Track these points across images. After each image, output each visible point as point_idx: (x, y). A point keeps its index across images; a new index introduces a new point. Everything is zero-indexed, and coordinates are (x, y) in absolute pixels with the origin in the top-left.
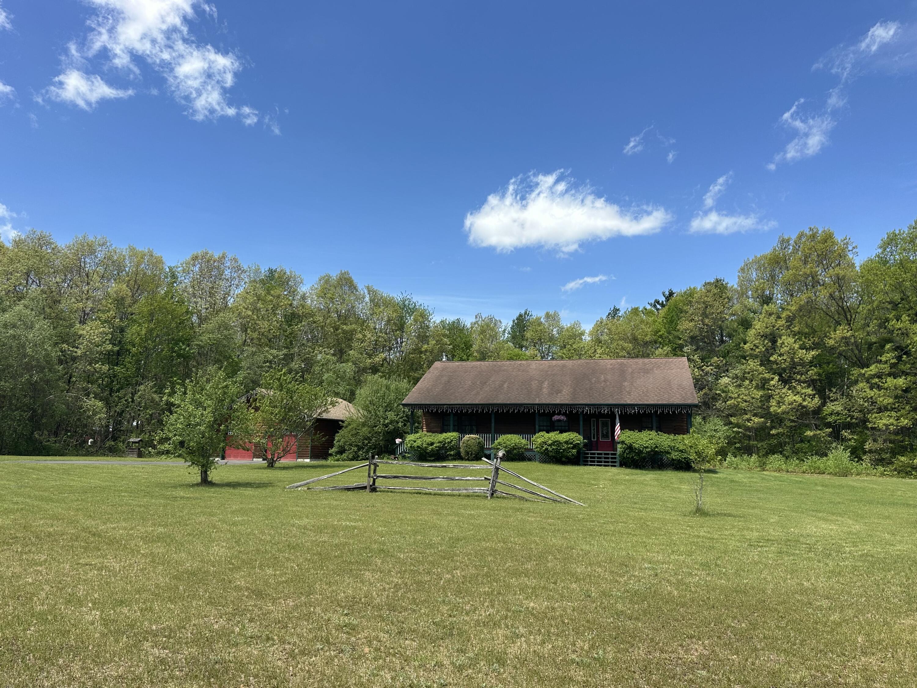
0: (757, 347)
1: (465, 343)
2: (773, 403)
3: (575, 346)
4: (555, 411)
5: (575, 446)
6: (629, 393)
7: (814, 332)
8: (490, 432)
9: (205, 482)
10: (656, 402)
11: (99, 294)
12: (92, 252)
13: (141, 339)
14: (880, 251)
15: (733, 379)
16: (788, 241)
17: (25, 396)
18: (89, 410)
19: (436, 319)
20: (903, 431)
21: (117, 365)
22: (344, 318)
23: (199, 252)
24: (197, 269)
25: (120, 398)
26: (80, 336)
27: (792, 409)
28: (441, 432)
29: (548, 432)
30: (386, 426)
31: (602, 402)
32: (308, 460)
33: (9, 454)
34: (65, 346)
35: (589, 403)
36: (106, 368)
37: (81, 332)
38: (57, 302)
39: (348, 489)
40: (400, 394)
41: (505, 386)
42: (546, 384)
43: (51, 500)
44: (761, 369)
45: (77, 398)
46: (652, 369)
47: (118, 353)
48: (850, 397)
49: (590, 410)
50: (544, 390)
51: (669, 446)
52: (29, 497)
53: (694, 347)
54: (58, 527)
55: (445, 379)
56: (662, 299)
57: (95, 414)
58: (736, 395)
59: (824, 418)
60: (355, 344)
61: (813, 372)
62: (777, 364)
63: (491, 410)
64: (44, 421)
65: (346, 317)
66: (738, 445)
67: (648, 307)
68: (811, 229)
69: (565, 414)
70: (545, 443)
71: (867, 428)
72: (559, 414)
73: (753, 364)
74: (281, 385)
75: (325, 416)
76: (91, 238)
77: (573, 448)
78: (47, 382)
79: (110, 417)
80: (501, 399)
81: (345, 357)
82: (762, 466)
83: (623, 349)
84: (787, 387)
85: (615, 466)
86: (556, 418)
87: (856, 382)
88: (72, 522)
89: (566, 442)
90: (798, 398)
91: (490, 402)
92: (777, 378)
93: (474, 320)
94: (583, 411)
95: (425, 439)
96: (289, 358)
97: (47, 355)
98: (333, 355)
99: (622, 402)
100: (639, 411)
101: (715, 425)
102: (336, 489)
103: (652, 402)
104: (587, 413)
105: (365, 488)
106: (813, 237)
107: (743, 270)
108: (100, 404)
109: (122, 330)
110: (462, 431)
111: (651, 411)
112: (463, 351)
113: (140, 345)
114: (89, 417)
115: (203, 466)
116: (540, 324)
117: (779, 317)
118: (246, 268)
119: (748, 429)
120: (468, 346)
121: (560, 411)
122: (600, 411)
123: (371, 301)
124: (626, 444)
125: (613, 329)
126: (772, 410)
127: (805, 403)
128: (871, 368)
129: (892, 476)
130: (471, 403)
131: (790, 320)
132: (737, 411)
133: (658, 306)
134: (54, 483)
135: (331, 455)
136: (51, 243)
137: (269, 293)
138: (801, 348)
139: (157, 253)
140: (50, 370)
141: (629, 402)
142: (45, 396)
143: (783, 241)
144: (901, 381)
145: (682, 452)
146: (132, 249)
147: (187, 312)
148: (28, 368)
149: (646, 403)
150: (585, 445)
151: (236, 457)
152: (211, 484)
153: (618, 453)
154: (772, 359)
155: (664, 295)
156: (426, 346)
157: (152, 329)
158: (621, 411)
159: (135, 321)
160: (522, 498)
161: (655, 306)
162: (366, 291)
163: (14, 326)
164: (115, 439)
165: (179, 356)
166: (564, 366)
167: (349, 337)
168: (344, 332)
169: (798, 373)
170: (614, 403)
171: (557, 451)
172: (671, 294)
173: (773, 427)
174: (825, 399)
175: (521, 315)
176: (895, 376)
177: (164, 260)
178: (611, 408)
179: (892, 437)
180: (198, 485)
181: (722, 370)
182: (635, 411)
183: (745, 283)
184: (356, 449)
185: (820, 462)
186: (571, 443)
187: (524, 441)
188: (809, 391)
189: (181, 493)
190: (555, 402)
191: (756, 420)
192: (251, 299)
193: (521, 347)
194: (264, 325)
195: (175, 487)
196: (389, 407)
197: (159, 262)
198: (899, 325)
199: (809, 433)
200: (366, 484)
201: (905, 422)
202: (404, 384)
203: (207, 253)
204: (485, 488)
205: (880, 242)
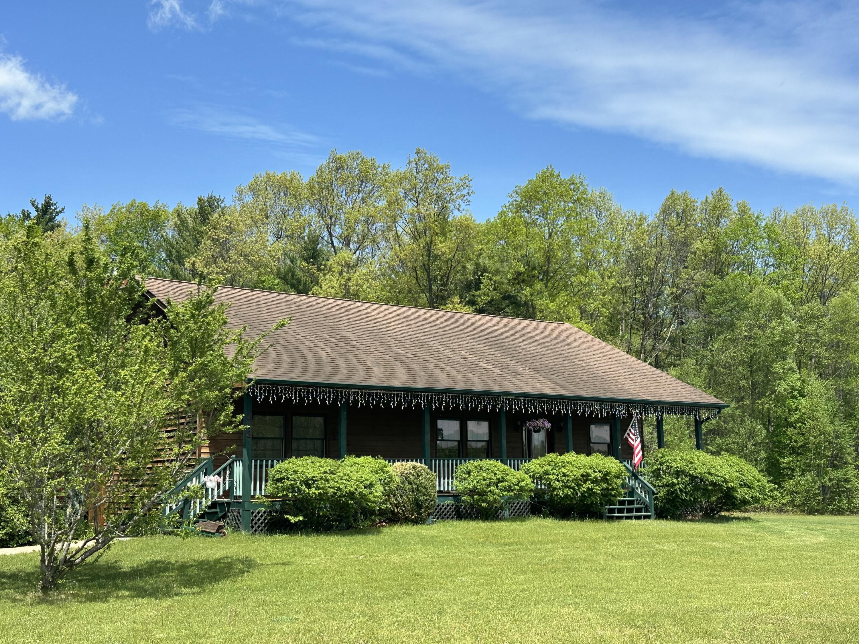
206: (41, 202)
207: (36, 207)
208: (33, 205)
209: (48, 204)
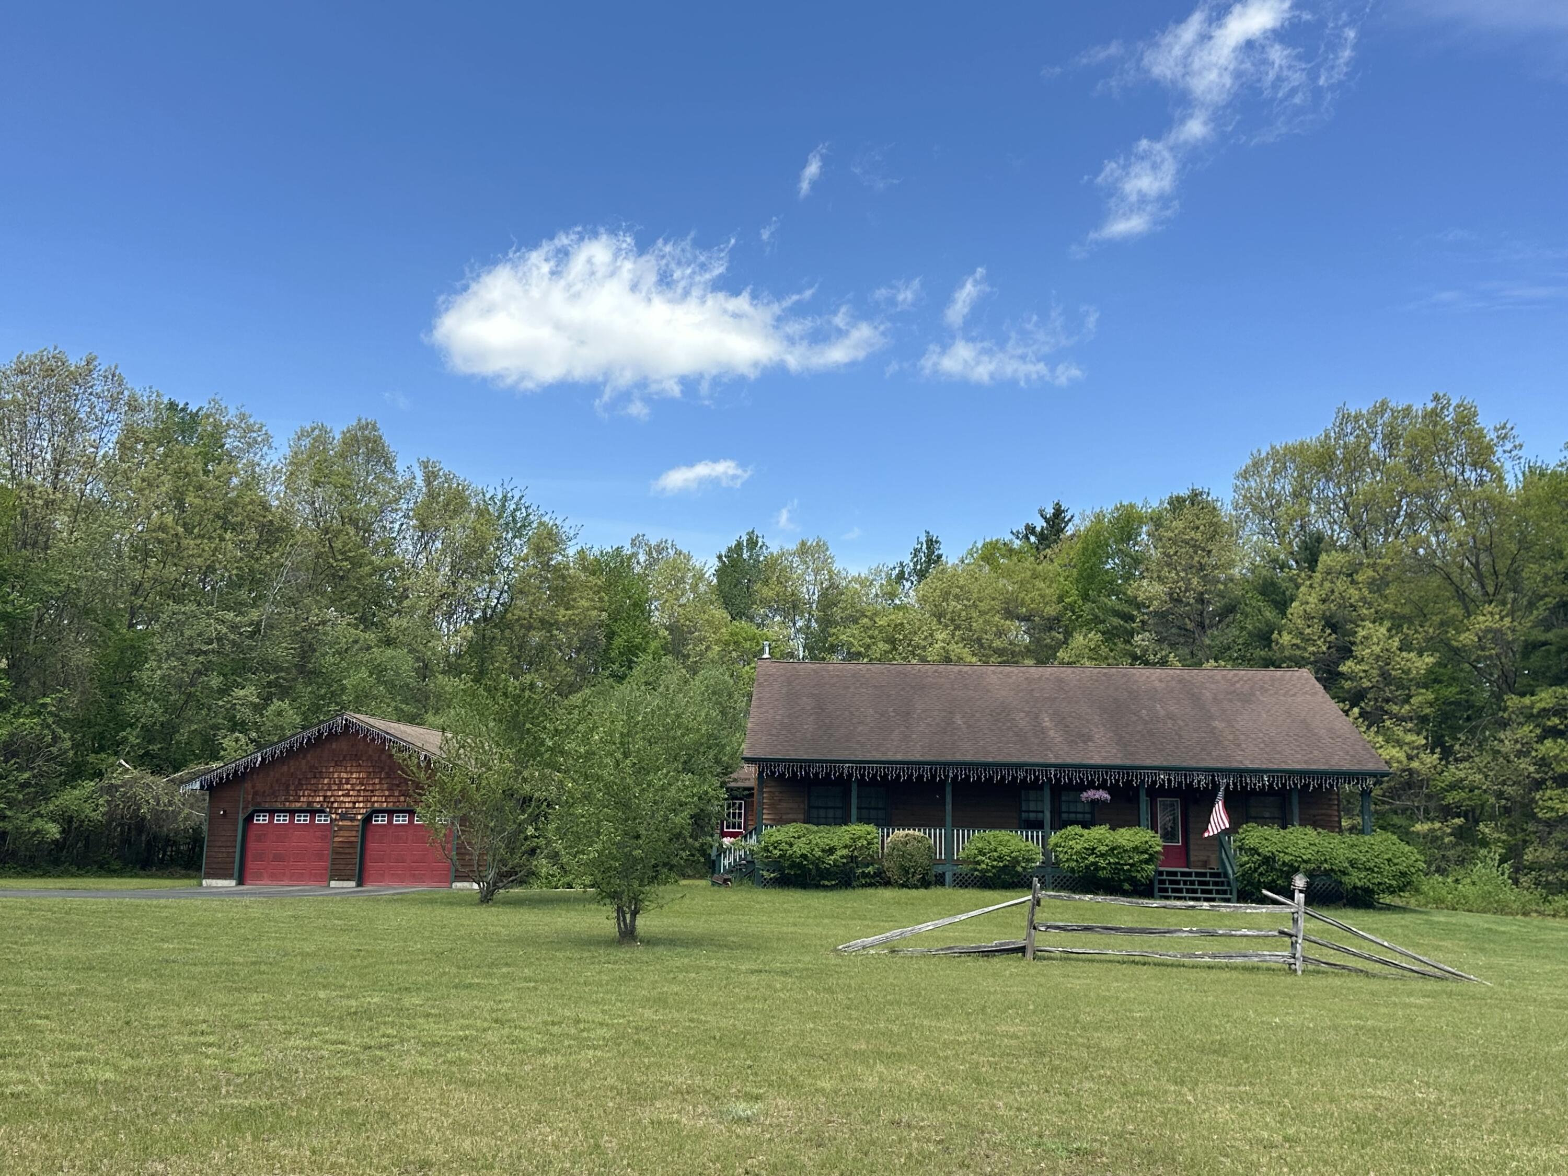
4: (1093, 781)
8: (941, 824)
10: (1304, 766)
29: (1085, 826)
31: (1193, 764)
35: (1165, 764)
42: (1048, 721)
49: (1169, 781)
51: (1347, 858)
53: (1154, 636)
56: (1040, 524)
61: (1421, 700)
63: (951, 775)
72: (1093, 787)
77: (1147, 862)
80: (967, 752)
85: (1228, 900)
86: (1091, 794)
89: (1136, 849)
90: (1399, 754)
94: (1154, 782)
100: (1271, 785)
104: (1162, 785)
107: (1244, 473)
111: (1295, 784)
121: (1105, 781)
122: (1191, 782)
123: (433, 497)
124: (1259, 855)
127: (1413, 765)
130: (907, 759)
138: (1401, 646)
141: (1249, 764)
143: (1344, 416)
145: (1373, 871)
149: (1284, 766)
153: (1235, 873)
154: (1343, 668)
158: (1235, 784)
160: (1362, 973)
169: (1397, 701)
171: (1117, 868)
178: (1213, 776)
182: (1263, 785)
186: (1145, 852)
188: (1420, 739)
190: (1092, 762)
199: (1421, 827)
200: (1021, 942)
204: (1284, 953)
206: (1050, 512)
207: (1045, 518)
208: (1042, 516)
209: (1058, 512)
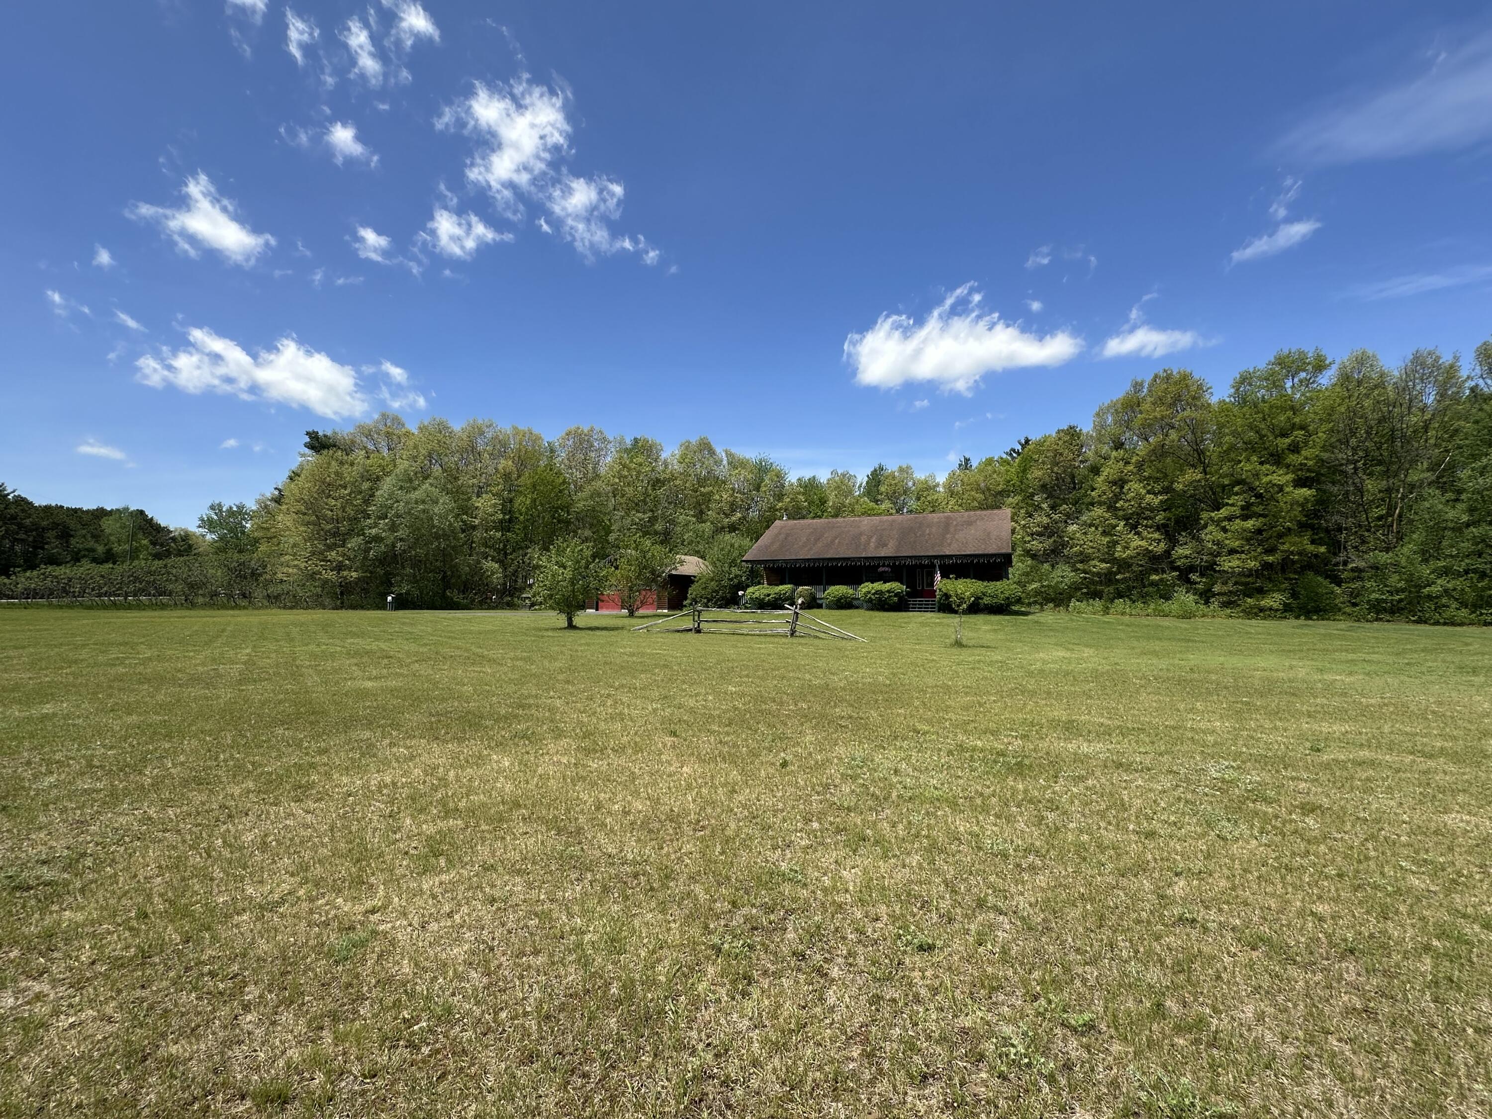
0: (1105, 494)
1: (820, 499)
2: (1119, 548)
3: (929, 498)
4: (879, 564)
5: (896, 595)
6: (950, 545)
7: (1166, 476)
8: (821, 584)
9: (571, 626)
10: (972, 553)
11: (491, 470)
12: (482, 433)
13: (527, 508)
14: (1233, 390)
15: (1082, 525)
16: (1141, 385)
17: (437, 560)
18: (488, 570)
19: (792, 477)
20: (1250, 573)
21: (509, 531)
22: (702, 482)
23: (573, 427)
24: (571, 442)
25: (513, 560)
26: (477, 508)
27: (1138, 554)
28: (777, 585)
29: (872, 583)
30: (731, 580)
31: (922, 554)
32: (666, 611)
33: (428, 609)
34: (465, 517)
36: (499, 535)
37: (477, 505)
38: (456, 479)
39: (678, 631)
40: (743, 551)
41: (837, 541)
42: (873, 540)
43: (456, 638)
44: (1107, 515)
45: (479, 562)
46: (975, 522)
47: (510, 521)
48: (1200, 540)
50: (872, 544)
51: (982, 592)
52: (441, 636)
53: (1045, 495)
54: (458, 653)
55: (782, 536)
56: (1018, 447)
57: (493, 573)
58: (1082, 542)
59: (1173, 562)
60: (713, 505)
61: (1160, 518)
62: (1124, 510)
63: (822, 563)
64: (453, 581)
65: (705, 479)
66: (1085, 590)
67: (1004, 456)
68: (1165, 371)
69: (888, 566)
70: (869, 592)
71: (1215, 571)
72: (884, 566)
73: (1098, 511)
74: (637, 546)
75: (674, 572)
76: (480, 422)
77: (894, 597)
78: (454, 548)
79: (506, 576)
80: (831, 554)
81: (704, 517)
82: (1106, 611)
83: (974, 499)
84: (1133, 532)
85: (934, 611)
86: (881, 569)
87: (1205, 526)
88: (467, 650)
89: (889, 591)
90: (1144, 543)
91: (821, 557)
92: (1122, 523)
93: (830, 476)
94: (905, 563)
95: (762, 591)
96: (653, 520)
97: (451, 525)
98: (693, 516)
99: (941, 553)
100: (957, 561)
101: (1063, 571)
102: (668, 631)
103: (969, 553)
105: (691, 630)
106: (1168, 378)
107: (1098, 414)
108: (497, 566)
109: (511, 501)
110: (797, 583)
111: (969, 561)
112: (818, 507)
113: (526, 514)
114: (489, 576)
115: (568, 613)
116: (894, 478)
117: (1127, 463)
118: (611, 439)
119: (1094, 574)
120: (823, 501)
121: (884, 563)
122: (920, 562)
123: (730, 463)
124: (944, 592)
125: (966, 479)
126: (1117, 555)
127: (1150, 548)
128: (1221, 511)
129: (1238, 617)
130: (805, 558)
131: (1140, 466)
132: (1085, 558)
133: (1014, 455)
134: (458, 628)
135: (685, 606)
136: (449, 428)
137: (631, 462)
138: (1149, 492)
139: (536, 431)
140: (454, 539)
141: (948, 553)
142: (452, 560)
143: (1136, 383)
144: (1250, 524)
146: (515, 428)
147: (564, 482)
148: (437, 537)
149: (964, 553)
150: (907, 593)
151: (607, 608)
152: (575, 628)
153: (937, 599)
154: (1117, 505)
155: (1020, 444)
156: (780, 504)
157: (535, 499)
159: (521, 492)
160: (816, 637)
161: (1011, 454)
162: (724, 455)
163: (423, 502)
164: (512, 596)
165: (559, 522)
166: (894, 521)
167: (708, 497)
168: (703, 494)
169: (1145, 519)
170: (934, 554)
171: (880, 599)
172: (1027, 441)
173: (1119, 572)
174: (1173, 541)
175: (875, 470)
176: (1245, 518)
177: (543, 436)
178: (931, 559)
179: (1243, 579)
180: (565, 628)
181: (1069, 517)
182: (954, 561)
183: (1101, 427)
184: (705, 601)
185: (1166, 606)
186: (894, 592)
187: (851, 591)
188: (1156, 535)
189: (550, 633)
190: (881, 555)
191: (1104, 565)
192: (617, 467)
193: (876, 501)
194: (630, 491)
195: (547, 630)
196: (733, 563)
197: (539, 438)
198: (1248, 467)
199: (1154, 577)
200: (691, 626)
201: (1252, 564)
202: (747, 542)
203: (579, 428)
204: (787, 629)
205: (1232, 382)
206: (1023, 442)
